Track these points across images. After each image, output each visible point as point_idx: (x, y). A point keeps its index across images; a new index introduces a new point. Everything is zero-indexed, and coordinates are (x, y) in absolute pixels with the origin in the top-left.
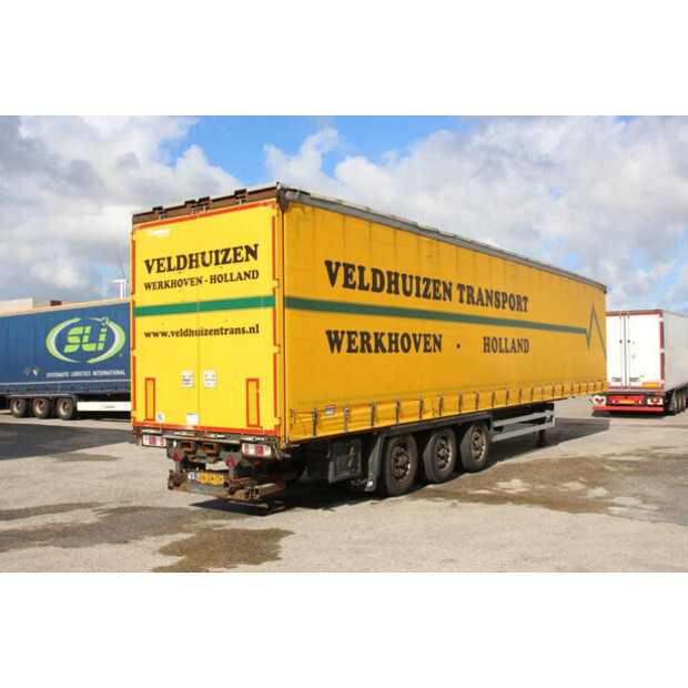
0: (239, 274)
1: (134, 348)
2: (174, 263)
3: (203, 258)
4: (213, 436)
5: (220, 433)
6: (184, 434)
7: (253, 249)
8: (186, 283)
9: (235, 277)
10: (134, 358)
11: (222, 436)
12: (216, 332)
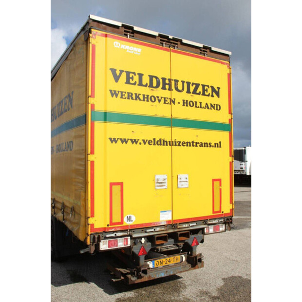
0: (207, 104)
1: (92, 152)
2: (146, 80)
3: (176, 85)
4: (186, 225)
5: (191, 222)
6: (158, 229)
7: (217, 90)
8: (159, 101)
9: (203, 105)
10: (92, 163)
11: (195, 224)
12: (188, 144)
